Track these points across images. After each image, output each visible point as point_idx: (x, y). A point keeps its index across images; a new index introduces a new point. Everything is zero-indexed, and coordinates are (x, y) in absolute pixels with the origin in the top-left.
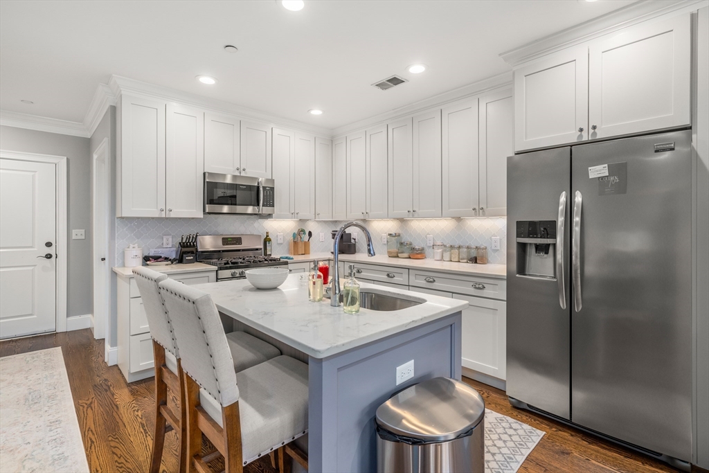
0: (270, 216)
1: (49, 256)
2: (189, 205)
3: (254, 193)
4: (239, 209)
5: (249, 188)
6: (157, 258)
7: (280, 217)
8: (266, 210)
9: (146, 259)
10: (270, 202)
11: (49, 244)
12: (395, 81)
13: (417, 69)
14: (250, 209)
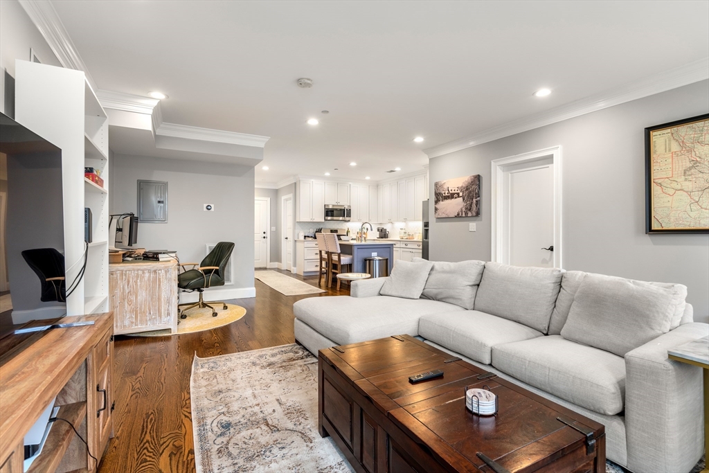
0: (349, 221)
1: (264, 237)
2: (320, 217)
3: (342, 212)
4: (335, 218)
5: (341, 210)
6: (308, 237)
7: (353, 221)
8: (347, 219)
9: (305, 237)
10: (349, 215)
11: (264, 233)
12: (392, 171)
13: (398, 169)
14: (341, 218)
